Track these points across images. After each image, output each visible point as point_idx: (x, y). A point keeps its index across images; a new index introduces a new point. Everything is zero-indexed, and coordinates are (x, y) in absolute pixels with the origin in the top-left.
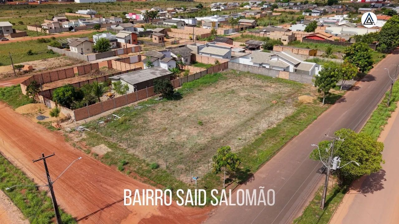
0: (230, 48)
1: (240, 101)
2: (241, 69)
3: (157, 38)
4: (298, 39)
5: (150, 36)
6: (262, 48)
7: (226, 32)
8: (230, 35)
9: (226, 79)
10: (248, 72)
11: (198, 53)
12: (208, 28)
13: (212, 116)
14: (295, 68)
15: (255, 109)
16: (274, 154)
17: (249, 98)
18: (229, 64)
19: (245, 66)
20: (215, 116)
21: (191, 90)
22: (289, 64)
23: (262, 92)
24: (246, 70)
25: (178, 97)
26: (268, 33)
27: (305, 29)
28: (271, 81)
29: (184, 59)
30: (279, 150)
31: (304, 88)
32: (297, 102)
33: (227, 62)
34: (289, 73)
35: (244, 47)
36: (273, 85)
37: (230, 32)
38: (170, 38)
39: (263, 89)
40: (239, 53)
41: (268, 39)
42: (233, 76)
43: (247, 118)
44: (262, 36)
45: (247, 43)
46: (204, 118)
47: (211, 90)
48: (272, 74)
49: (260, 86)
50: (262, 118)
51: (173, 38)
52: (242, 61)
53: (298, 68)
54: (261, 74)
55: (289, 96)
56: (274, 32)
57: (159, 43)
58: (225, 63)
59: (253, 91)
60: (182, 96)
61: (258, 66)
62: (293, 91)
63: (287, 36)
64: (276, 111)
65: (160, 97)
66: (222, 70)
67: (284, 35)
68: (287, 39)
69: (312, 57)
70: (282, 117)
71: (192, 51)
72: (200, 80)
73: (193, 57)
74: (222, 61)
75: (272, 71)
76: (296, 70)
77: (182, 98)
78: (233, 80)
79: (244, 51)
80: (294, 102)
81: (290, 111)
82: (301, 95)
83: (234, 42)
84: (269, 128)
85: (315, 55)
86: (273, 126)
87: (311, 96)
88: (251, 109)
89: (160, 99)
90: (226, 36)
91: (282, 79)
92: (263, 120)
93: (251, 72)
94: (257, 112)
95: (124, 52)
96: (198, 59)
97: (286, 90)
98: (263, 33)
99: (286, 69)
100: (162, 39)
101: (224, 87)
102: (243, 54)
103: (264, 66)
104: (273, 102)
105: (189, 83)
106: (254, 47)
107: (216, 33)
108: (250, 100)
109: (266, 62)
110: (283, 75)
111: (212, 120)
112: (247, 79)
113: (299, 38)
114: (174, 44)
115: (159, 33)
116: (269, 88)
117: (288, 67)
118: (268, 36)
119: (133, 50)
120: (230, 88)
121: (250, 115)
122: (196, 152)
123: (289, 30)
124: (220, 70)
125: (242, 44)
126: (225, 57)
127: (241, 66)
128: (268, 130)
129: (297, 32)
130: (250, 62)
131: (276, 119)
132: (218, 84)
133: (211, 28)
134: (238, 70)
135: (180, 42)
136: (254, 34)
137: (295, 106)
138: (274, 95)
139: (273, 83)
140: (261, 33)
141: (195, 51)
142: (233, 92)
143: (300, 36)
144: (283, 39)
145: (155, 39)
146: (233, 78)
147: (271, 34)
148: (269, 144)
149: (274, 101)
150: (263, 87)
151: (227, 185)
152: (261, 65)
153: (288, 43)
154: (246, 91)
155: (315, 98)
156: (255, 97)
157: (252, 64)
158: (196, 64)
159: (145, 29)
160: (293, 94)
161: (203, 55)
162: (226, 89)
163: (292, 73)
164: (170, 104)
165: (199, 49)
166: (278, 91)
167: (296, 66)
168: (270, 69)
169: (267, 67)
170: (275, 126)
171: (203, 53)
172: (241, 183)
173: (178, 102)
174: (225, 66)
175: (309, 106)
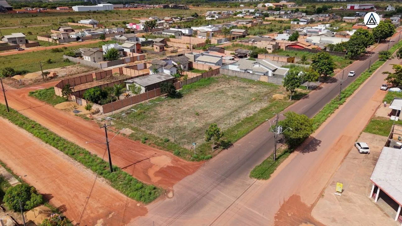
0: (221, 56)
1: (227, 99)
2: (230, 74)
3: (158, 48)
4: (281, 48)
5: (151, 45)
6: (248, 56)
7: (219, 41)
8: (222, 44)
9: (217, 82)
10: (236, 77)
11: (195, 61)
12: (203, 38)
13: (206, 109)
14: (273, 73)
15: (239, 104)
16: (249, 132)
17: (234, 96)
18: (221, 70)
19: (233, 71)
20: (208, 109)
21: (189, 91)
22: (268, 70)
23: (245, 92)
24: (234, 75)
25: (179, 96)
26: (256, 43)
27: (288, 38)
28: (254, 84)
29: (183, 66)
30: (252, 130)
31: (279, 89)
32: (271, 99)
33: (219, 68)
34: (268, 77)
35: (234, 55)
36: (255, 87)
37: (223, 41)
38: (169, 47)
39: (247, 89)
40: (229, 60)
41: (256, 47)
42: (223, 79)
43: (232, 111)
44: (250, 45)
45: (236, 51)
46: (200, 111)
47: (205, 91)
48: (255, 78)
49: (244, 87)
50: (243, 110)
51: (172, 47)
52: (231, 67)
53: (275, 73)
54: (246, 78)
55: (266, 95)
56: (260, 41)
57: (160, 51)
58: (217, 69)
59: (239, 91)
60: (183, 95)
61: (244, 72)
62: (270, 91)
63: (272, 46)
64: (254, 106)
65: (165, 96)
66: (214, 75)
67: (269, 44)
68: (272, 48)
69: (289, 64)
70: (258, 109)
71: (189, 59)
72: (196, 83)
73: (190, 64)
74: (214, 67)
75: (254, 75)
76: (274, 75)
77: (182, 97)
78: (223, 83)
79: (233, 59)
80: (269, 99)
81: (265, 105)
82: (275, 94)
83: (225, 51)
84: (247, 117)
85: (293, 62)
86: (250, 115)
87: (283, 94)
88: (235, 104)
89: (166, 98)
90: (219, 45)
91: (263, 82)
92: (244, 112)
93: (238, 76)
94: (240, 106)
95: (131, 61)
96: (195, 66)
97: (265, 91)
98: (251, 42)
99: (266, 74)
100: (162, 48)
101: (216, 88)
102: (233, 61)
103: (248, 71)
104: (252, 99)
105: (188, 85)
106: (242, 55)
107: (210, 42)
108: (235, 98)
109: (250, 68)
110: (264, 79)
111: (206, 112)
112: (234, 82)
113: (283, 47)
114: (174, 52)
115: (159, 43)
116: (251, 89)
117: (267, 72)
118: (255, 45)
119: (139, 58)
120: (220, 89)
121: (235, 108)
122: (194, 132)
123: (274, 40)
124: (213, 75)
125: (232, 52)
126: (217, 64)
127: (230, 72)
128: (247, 118)
129: (282, 41)
130: (238, 68)
131: (253, 111)
132: (211, 86)
133: (206, 38)
134: (227, 75)
135: (179, 50)
136: (244, 43)
137: (269, 102)
138: (255, 94)
139: (255, 85)
140: (250, 42)
141: (192, 60)
142: (223, 92)
143: (284, 44)
144: (269, 48)
145: (157, 48)
146: (223, 81)
147: (258, 43)
148: (246, 127)
149: (254, 98)
150: (246, 88)
151: (215, 150)
152: (246, 70)
153: (273, 51)
154: (233, 91)
155: (286, 96)
156: (239, 96)
157: (238, 70)
158: (193, 70)
159: (146, 39)
160: (269, 93)
161: (199, 62)
162: (217, 90)
163: (270, 77)
164: (174, 101)
165: (195, 57)
166: (258, 91)
167: (274, 71)
168: (253, 74)
169: (251, 72)
170: (252, 116)
171: (198, 61)
172: (224, 149)
173: (180, 100)
174: (217, 72)
175: (279, 102)
